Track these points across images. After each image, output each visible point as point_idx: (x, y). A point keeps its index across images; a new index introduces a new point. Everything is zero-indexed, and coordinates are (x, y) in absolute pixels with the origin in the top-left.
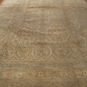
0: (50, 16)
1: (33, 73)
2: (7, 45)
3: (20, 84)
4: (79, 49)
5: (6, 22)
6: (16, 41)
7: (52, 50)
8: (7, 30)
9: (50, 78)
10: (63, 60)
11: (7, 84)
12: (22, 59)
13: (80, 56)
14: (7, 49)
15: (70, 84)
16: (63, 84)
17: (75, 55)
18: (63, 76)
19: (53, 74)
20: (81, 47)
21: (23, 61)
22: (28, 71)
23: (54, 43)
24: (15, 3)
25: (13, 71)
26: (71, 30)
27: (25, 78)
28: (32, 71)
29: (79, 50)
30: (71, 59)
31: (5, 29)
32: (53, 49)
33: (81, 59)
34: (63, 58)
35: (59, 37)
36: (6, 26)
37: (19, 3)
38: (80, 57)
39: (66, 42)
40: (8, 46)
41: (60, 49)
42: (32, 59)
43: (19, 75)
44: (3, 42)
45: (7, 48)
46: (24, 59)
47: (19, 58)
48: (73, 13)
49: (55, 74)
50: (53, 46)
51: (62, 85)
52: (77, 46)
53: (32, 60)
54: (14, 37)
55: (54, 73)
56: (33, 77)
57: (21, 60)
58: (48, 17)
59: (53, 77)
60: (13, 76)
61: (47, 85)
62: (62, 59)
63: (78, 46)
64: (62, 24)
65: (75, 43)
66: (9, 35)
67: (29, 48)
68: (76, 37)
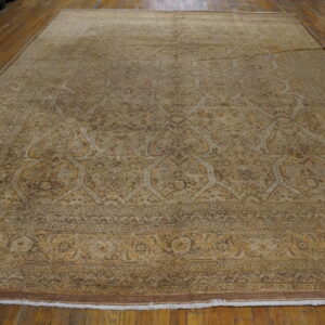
0: (199, 70)
1: (153, 243)
2: (56, 155)
3: (107, 277)
4: (309, 170)
5: (52, 85)
6: (85, 145)
7: (216, 172)
8: (54, 110)
9: (214, 258)
10: (257, 200)
11: (58, 278)
12: (109, 196)
13: (315, 191)
14: (53, 167)
15: (291, 279)
16: (262, 276)
17: (297, 189)
18: (259, 252)
19: (226, 246)
20: (313, 163)
21: (115, 204)
22: (133, 235)
23: (219, 152)
24: (81, 35)
25: (77, 235)
26: (276, 113)
27: (124, 257)
28: (148, 237)
29: (307, 173)
30: (283, 200)
31: (46, 108)
32: (219, 169)
33: (319, 201)
34: (256, 195)
35: (234, 133)
36: (50, 97)
37: (94, 33)
38: (313, 194)
39: (262, 149)
40: (57, 158)
41: (244, 168)
42: (145, 198)
43: (103, 248)
44: (39, 144)
45: (55, 164)
46: (120, 199)
47: (101, 194)
48: (276, 66)
49: (232, 247)
50: (218, 158)
51: (262, 280)
52: (301, 160)
53: (145, 202)
54: (79, 133)
55: (226, 243)
56: (152, 255)
57: (107, 200)
58: (193, 75)
59: (225, 253)
60: (80, 252)
61: (205, 281)
62: (252, 198)
63: (305, 162)
64: (242, 95)
65: (291, 152)
66: (62, 126)
67: (133, 166)
68: (294, 135)
